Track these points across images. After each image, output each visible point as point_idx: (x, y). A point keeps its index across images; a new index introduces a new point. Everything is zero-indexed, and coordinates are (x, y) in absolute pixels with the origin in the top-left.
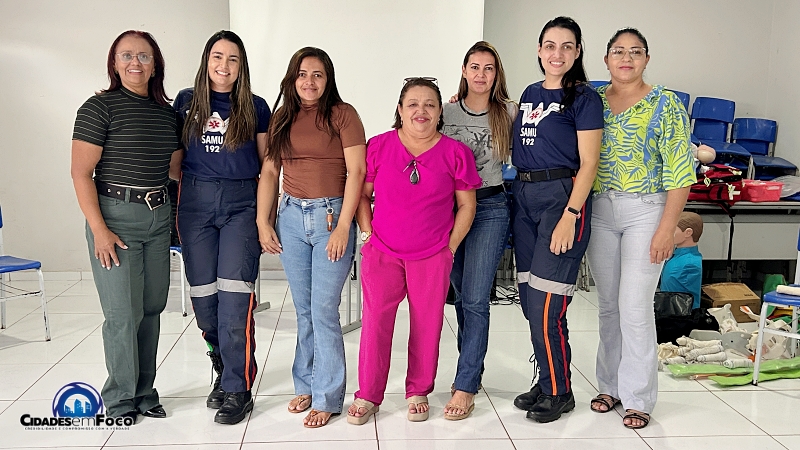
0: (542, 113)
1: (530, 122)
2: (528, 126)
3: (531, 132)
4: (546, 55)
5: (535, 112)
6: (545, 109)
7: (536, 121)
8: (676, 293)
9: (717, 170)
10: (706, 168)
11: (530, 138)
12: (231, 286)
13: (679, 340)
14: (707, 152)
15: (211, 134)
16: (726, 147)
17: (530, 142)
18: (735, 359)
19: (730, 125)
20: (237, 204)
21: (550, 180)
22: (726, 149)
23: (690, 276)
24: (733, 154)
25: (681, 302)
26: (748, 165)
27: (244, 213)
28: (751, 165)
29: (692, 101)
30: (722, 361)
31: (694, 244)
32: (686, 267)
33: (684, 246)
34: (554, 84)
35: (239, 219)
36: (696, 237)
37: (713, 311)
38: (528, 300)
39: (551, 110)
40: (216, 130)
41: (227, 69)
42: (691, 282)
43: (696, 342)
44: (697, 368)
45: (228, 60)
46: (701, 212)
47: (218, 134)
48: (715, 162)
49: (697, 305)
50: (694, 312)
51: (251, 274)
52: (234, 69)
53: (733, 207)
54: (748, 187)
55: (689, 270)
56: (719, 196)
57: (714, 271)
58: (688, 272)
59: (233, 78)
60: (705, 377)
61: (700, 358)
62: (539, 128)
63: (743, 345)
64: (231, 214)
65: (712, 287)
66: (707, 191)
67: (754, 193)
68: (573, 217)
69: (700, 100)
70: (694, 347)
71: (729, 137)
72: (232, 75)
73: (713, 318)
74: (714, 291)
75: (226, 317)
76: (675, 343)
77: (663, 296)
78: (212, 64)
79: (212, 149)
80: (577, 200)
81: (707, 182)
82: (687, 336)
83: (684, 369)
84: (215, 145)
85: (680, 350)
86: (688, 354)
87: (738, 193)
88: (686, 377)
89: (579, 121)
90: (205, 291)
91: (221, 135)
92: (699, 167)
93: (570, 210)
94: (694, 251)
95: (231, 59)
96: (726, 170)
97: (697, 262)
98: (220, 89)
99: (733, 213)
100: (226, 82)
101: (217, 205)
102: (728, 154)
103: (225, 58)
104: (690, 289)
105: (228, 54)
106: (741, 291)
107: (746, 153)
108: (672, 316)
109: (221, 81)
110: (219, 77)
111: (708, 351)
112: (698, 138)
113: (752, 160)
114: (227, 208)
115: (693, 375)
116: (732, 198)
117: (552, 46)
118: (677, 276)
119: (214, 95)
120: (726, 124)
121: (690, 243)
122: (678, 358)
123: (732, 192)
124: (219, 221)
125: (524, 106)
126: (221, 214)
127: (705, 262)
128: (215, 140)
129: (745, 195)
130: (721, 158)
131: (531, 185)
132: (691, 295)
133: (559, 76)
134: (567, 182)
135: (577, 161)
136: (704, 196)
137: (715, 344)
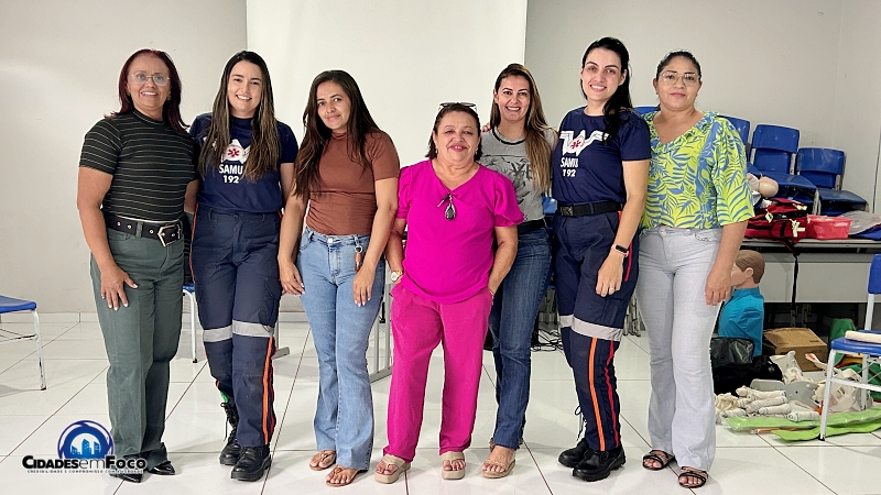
0: (584, 142)
1: (571, 151)
2: (569, 156)
3: (573, 163)
4: (587, 77)
5: (576, 140)
6: (587, 137)
7: (578, 151)
8: (735, 339)
9: (780, 204)
10: (768, 203)
11: (571, 169)
12: (247, 329)
13: (739, 391)
14: (769, 185)
15: (229, 163)
16: (789, 180)
17: (571, 173)
18: (801, 412)
19: (794, 156)
20: (257, 240)
21: (595, 214)
22: (789, 182)
23: (750, 320)
24: (797, 187)
25: (741, 349)
26: (813, 199)
27: (264, 250)
28: (817, 199)
29: (753, 129)
30: (786, 414)
31: (756, 286)
32: (746, 310)
33: (744, 287)
34: (596, 111)
35: (258, 257)
36: (757, 278)
37: (775, 359)
38: (572, 345)
39: (594, 138)
40: (235, 159)
41: (248, 92)
42: (752, 327)
43: (758, 393)
44: (759, 422)
45: (249, 83)
46: (763, 250)
47: (238, 163)
48: (777, 196)
49: (758, 353)
50: (755, 359)
51: (270, 318)
52: (256, 92)
53: (798, 245)
54: (814, 223)
55: (749, 314)
56: (782, 233)
57: (777, 314)
58: (748, 316)
59: (255, 103)
60: (767, 431)
61: (761, 410)
62: (580, 158)
63: (808, 396)
64: (250, 250)
65: (775, 332)
66: (768, 227)
67: (820, 230)
68: (621, 256)
69: (762, 128)
70: (756, 398)
71: (792, 168)
72: (253, 100)
73: (776, 366)
74: (777, 337)
75: (242, 363)
76: (734, 394)
77: (721, 342)
78: (232, 87)
79: (231, 179)
80: (624, 236)
81: (769, 217)
82: (748, 386)
83: (745, 422)
84: (234, 175)
85: (740, 401)
86: (749, 407)
87: (803, 229)
88: (747, 431)
89: (625, 150)
90: (219, 335)
91: (241, 165)
92: (760, 201)
93: (618, 247)
94: (756, 293)
95: (252, 82)
96: (790, 205)
97: (759, 305)
98: (241, 115)
99: (797, 252)
100: (248, 107)
101: (235, 239)
102: (791, 187)
103: (245, 81)
104: (751, 334)
105: (249, 77)
106: (807, 337)
107: (810, 185)
108: (731, 364)
109: (242, 107)
110: (239, 102)
111: (771, 402)
112: (757, 169)
113: (817, 194)
114: (246, 244)
115: (754, 428)
116: (796, 235)
117: (594, 69)
118: (736, 320)
119: (233, 120)
120: (790, 154)
121: (751, 284)
122: (738, 410)
123: (797, 228)
124: (237, 258)
125: (564, 135)
126: (239, 251)
127: (767, 305)
128: (234, 169)
129: (810, 232)
130: (784, 191)
131: (574, 219)
132: (752, 342)
133: (602, 101)
134: (612, 215)
135: (622, 194)
136: (766, 232)
137: (778, 395)
